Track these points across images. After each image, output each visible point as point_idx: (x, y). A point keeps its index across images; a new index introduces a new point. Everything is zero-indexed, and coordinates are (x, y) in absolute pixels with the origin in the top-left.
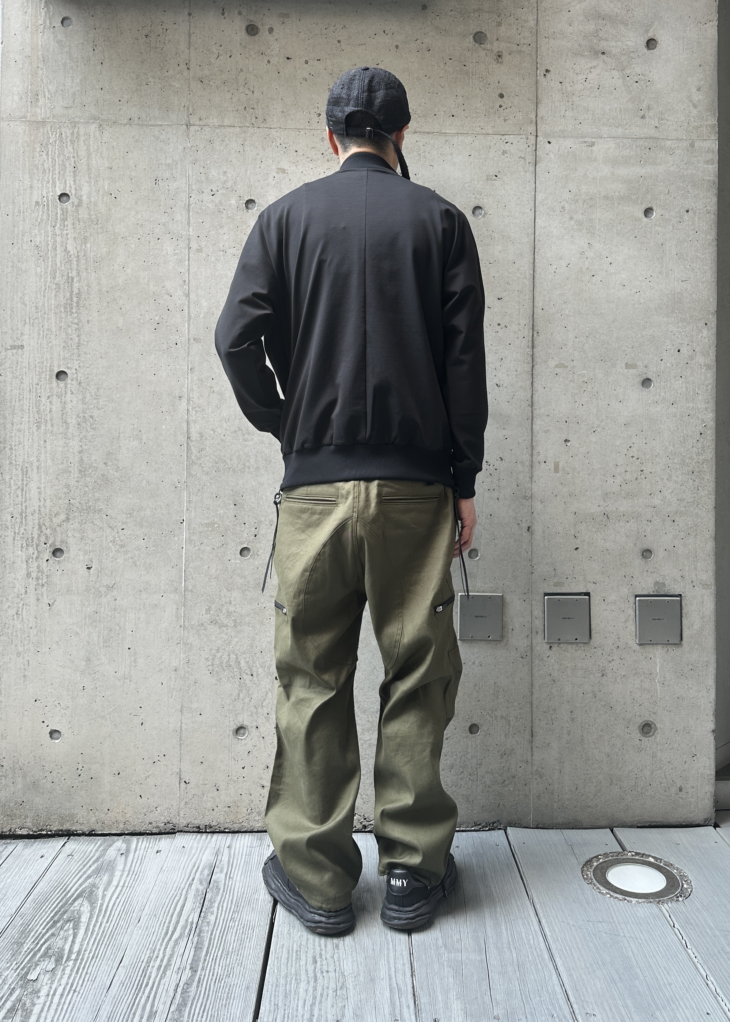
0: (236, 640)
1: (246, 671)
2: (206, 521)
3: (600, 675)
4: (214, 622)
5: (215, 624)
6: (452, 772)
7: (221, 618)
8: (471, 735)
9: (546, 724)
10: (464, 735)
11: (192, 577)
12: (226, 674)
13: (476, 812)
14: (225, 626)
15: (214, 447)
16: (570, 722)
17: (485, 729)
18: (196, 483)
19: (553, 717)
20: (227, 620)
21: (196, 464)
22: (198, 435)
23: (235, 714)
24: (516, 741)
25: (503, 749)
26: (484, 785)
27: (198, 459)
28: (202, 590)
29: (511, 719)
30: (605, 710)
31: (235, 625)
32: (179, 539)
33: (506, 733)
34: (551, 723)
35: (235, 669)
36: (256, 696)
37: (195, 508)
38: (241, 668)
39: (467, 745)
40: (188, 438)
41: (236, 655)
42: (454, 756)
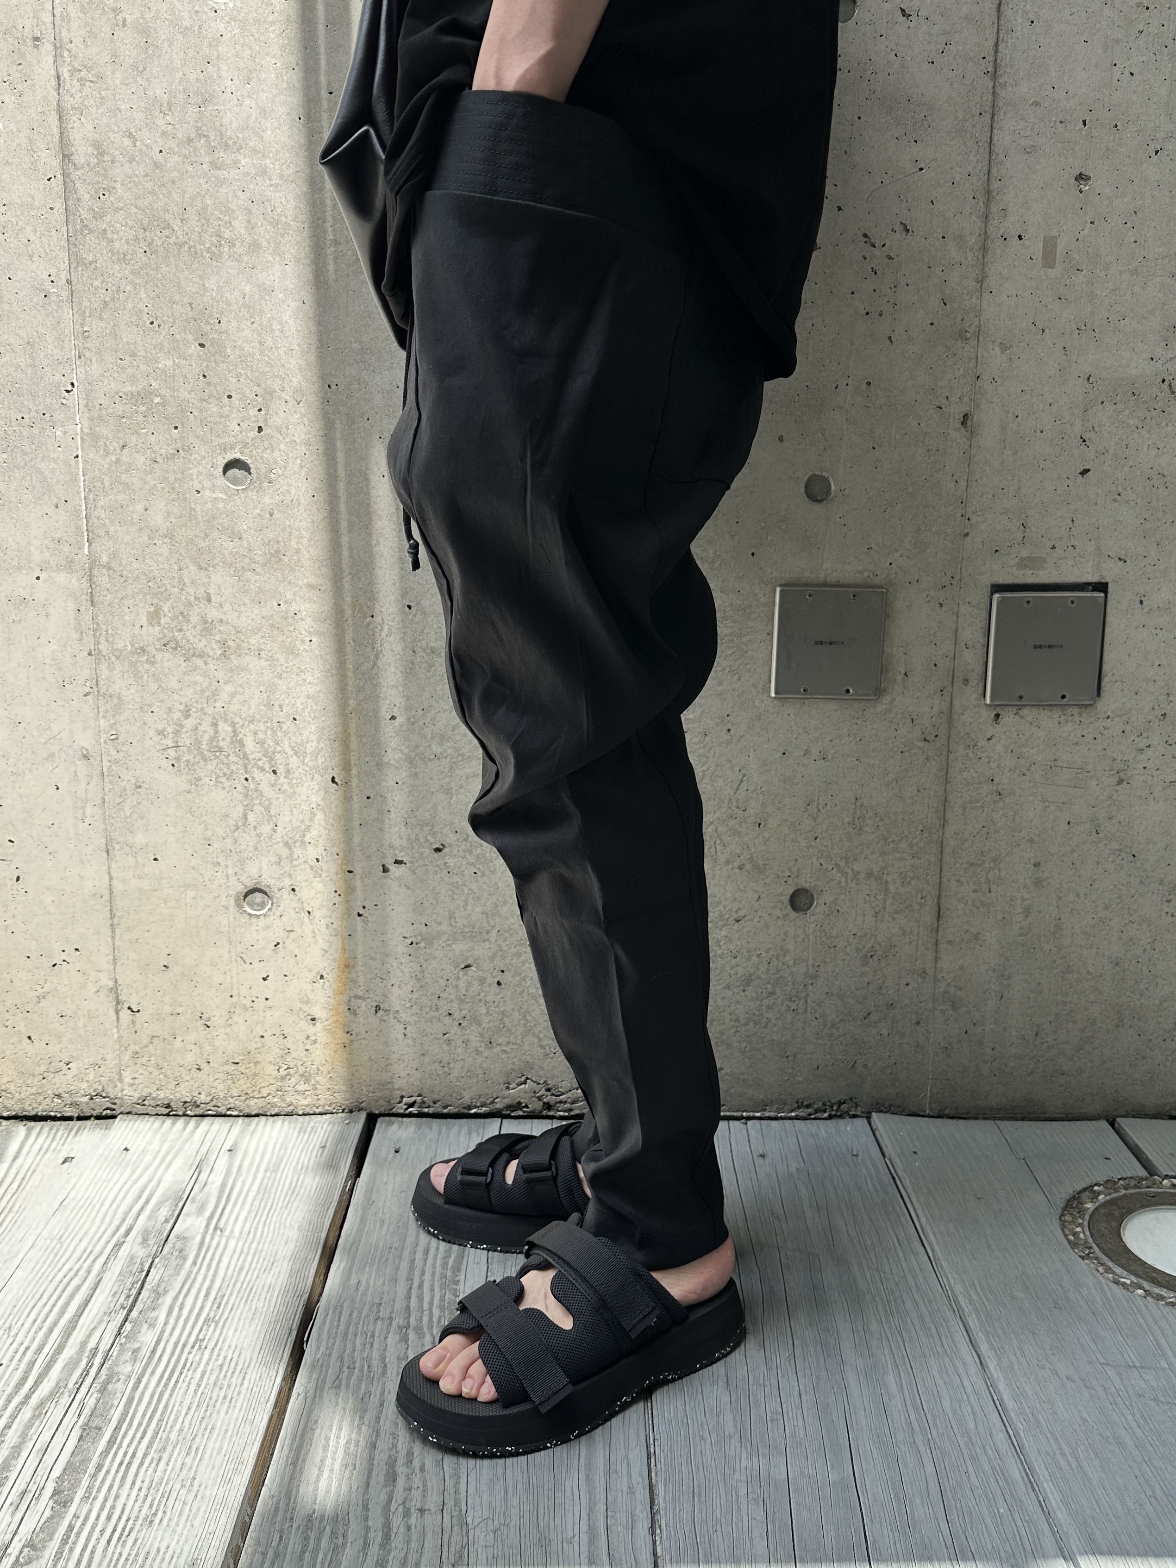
0: (229, 688)
1: (260, 763)
2: (130, 389)
3: (1114, 780)
4: (172, 645)
5: (175, 649)
6: (747, 993)
7: (188, 634)
8: (793, 914)
9: (975, 891)
10: (778, 913)
11: (107, 533)
12: (210, 767)
13: (800, 1079)
14: (201, 656)
15: (136, 185)
16: (1032, 888)
17: (828, 901)
18: (96, 283)
19: (990, 876)
20: (204, 642)
21: (91, 231)
22: (91, 150)
23: (240, 860)
24: (901, 928)
25: (869, 945)
26: (821, 1021)
27: (98, 216)
28: (136, 565)
29: (890, 878)
30: (1118, 862)
31: (224, 654)
32: (65, 433)
33: (877, 909)
34: (984, 887)
35: (233, 758)
36: (287, 819)
37: (99, 353)
38: (245, 756)
39: (786, 933)
40: (64, 156)
41: (233, 725)
42: (754, 958)
